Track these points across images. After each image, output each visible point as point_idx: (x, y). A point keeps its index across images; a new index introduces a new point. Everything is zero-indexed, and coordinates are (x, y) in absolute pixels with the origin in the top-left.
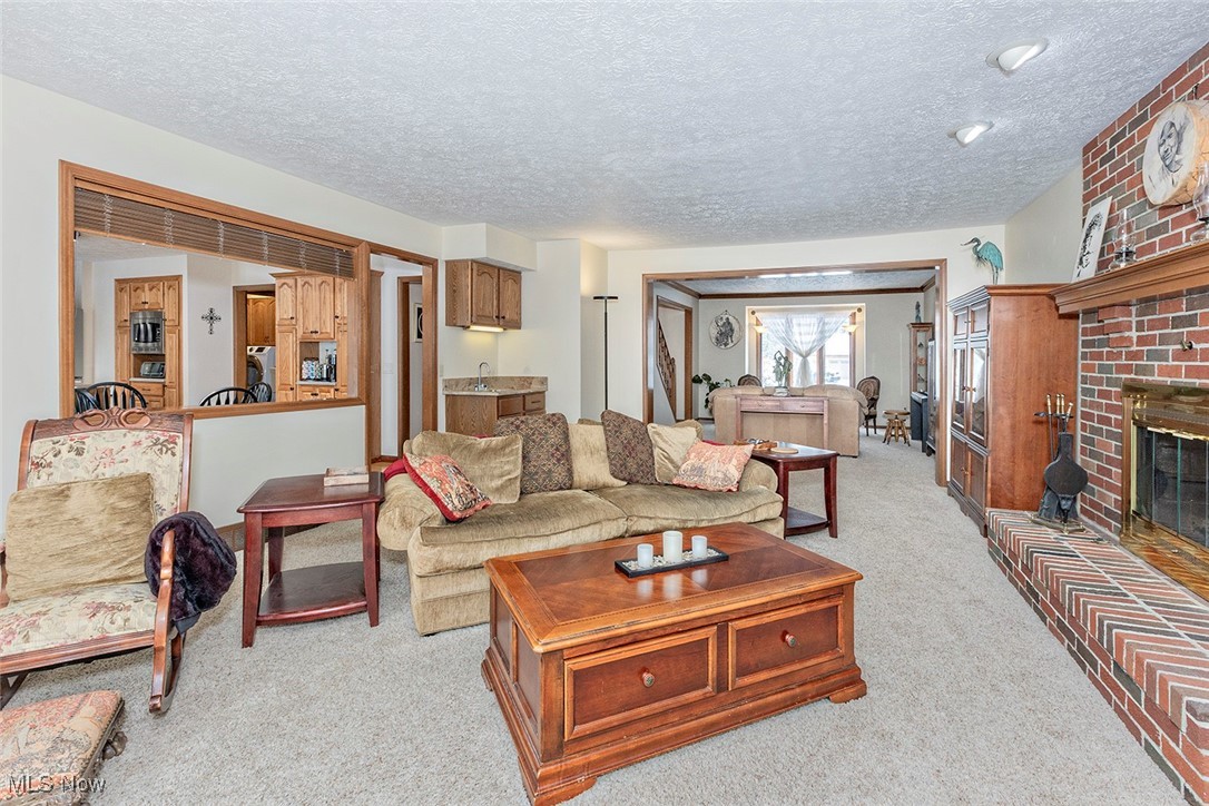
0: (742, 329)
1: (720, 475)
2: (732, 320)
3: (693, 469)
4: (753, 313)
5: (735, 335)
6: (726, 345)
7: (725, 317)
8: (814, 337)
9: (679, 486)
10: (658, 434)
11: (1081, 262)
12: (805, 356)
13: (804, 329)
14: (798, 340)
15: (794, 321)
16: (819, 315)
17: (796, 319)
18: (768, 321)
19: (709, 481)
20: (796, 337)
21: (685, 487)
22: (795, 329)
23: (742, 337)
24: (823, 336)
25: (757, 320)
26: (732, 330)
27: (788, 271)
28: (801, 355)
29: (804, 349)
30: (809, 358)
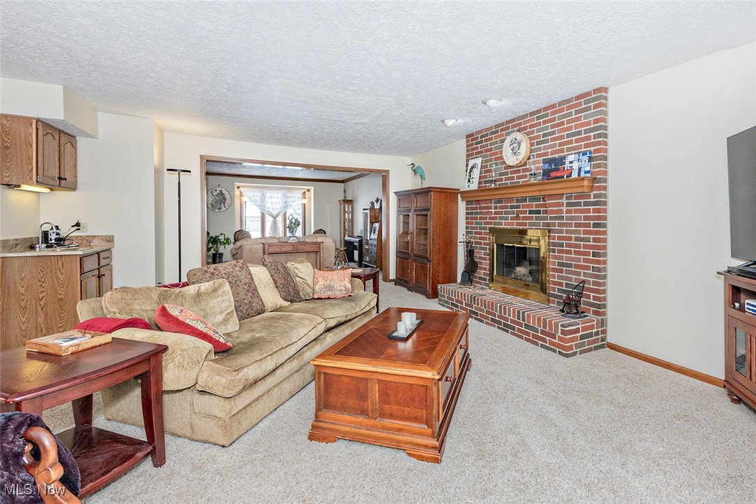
0: (232, 199)
1: (343, 288)
2: (224, 191)
3: (325, 287)
4: (238, 187)
5: (227, 202)
6: (219, 209)
7: (219, 189)
8: (280, 206)
9: (319, 299)
10: (297, 269)
11: (469, 181)
12: (275, 218)
13: (274, 200)
14: (271, 207)
15: (267, 195)
16: (283, 192)
17: (268, 194)
18: (248, 193)
19: (338, 292)
20: (268, 205)
21: (322, 299)
22: (268, 200)
23: (232, 204)
24: (286, 206)
25: (241, 192)
26: (225, 199)
27: (263, 163)
28: (273, 217)
29: (275, 212)
30: (277, 219)
